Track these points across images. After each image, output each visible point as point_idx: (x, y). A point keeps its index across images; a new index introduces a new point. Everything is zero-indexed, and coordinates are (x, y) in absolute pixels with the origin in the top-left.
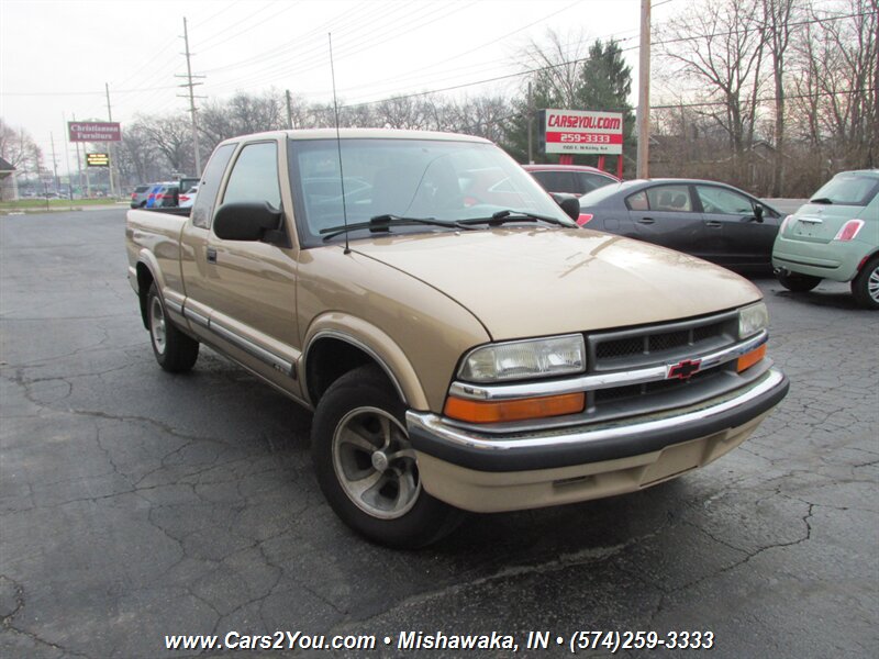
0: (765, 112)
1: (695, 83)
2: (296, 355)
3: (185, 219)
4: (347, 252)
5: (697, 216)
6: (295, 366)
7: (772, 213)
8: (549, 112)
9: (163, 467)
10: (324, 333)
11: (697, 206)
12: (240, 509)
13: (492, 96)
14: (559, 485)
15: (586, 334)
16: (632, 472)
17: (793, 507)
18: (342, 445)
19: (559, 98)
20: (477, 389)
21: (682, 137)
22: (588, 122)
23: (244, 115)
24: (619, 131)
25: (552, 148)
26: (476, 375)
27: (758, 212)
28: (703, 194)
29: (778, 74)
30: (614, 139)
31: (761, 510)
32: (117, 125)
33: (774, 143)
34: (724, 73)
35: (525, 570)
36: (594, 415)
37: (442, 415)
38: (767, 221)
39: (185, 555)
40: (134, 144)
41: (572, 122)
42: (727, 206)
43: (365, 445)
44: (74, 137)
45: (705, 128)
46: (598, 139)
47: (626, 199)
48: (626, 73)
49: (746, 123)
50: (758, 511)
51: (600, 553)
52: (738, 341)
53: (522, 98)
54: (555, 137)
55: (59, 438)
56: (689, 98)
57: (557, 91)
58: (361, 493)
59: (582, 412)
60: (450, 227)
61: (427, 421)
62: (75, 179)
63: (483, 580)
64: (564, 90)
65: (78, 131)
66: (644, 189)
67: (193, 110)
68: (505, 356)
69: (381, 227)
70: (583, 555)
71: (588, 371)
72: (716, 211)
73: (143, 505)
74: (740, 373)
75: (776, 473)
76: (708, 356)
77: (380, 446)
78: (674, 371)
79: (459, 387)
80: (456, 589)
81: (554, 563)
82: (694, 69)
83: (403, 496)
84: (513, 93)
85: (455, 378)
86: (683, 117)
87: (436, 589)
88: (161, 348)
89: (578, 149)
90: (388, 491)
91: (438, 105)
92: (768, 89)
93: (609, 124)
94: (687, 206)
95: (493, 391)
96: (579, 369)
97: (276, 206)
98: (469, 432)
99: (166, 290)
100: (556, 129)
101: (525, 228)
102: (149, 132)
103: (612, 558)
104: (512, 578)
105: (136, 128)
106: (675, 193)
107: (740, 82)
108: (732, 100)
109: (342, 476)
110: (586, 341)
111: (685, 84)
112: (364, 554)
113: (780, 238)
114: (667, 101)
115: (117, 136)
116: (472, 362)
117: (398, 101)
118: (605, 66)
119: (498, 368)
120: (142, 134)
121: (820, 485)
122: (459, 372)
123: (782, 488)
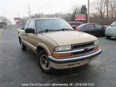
0: (106, 14)
1: (96, 10)
2: (36, 48)
3: (24, 30)
4: (42, 34)
5: (95, 28)
6: (36, 49)
7: (105, 27)
8: (76, 15)
9: (20, 63)
10: (39, 45)
11: (95, 27)
12: (29, 69)
13: (69, 13)
14: (68, 65)
15: (71, 45)
16: (79, 63)
17: (103, 68)
18: (41, 60)
19: (78, 13)
20: (57, 53)
21: (94, 18)
22: (81, 16)
23: (37, 16)
24: (85, 17)
25: (76, 19)
26: (56, 51)
27: (103, 27)
28: (95, 25)
29: (107, 9)
30: (84, 18)
31: (98, 68)
32: (20, 18)
33: (107, 18)
34: (100, 9)
35: (65, 77)
36: (73, 56)
37: (52, 56)
38: (104, 29)
39: (21, 75)
40: (23, 20)
41: (79, 16)
42: (99, 27)
43: (44, 60)
44: (15, 20)
45: (97, 16)
46: (82, 18)
47: (85, 26)
48: (87, 9)
49: (103, 15)
50: (98, 69)
51: (75, 74)
52: (94, 45)
53: (73, 13)
54: (77, 18)
55: (7, 59)
56: (95, 12)
57: (77, 12)
58: (44, 66)
59: (71, 55)
60: (56, 31)
61: (51, 57)
62: (15, 25)
63: (59, 78)
64: (78, 12)
65: (15, 19)
66: (88, 25)
67: (30, 16)
68: (60, 48)
69: (47, 31)
70: (73, 75)
71: (72, 50)
72: (97, 27)
73: (17, 68)
74: (95, 50)
75: (101, 63)
76: (90, 48)
77: (46, 60)
78: (84, 50)
79: (54, 52)
80: (55, 79)
81: (69, 76)
82: (96, 8)
83: (49, 67)
84: (72, 12)
85: (54, 51)
86: (95, 15)
87: (53, 79)
88: (22, 47)
89: (80, 20)
90: (47, 66)
91: (62, 14)
92: (106, 11)
93: (84, 16)
94: (93, 27)
95: (59, 53)
96: (71, 50)
97: (33, 28)
98: (56, 58)
99: (22, 40)
100: (76, 17)
101: (66, 31)
102: (24, 19)
103: (77, 75)
104: (63, 78)
105: (23, 18)
106: (92, 25)
107: (102, 10)
108: (101, 12)
109: (41, 64)
110: (72, 46)
111: (95, 10)
112: (44, 74)
113: (106, 31)
114: (92, 13)
115: (20, 19)
116: (56, 49)
117: (56, 14)
118: (84, 8)
119: (59, 50)
120: (23, 19)
121: (107, 65)
122: (54, 50)
123: (102, 65)
